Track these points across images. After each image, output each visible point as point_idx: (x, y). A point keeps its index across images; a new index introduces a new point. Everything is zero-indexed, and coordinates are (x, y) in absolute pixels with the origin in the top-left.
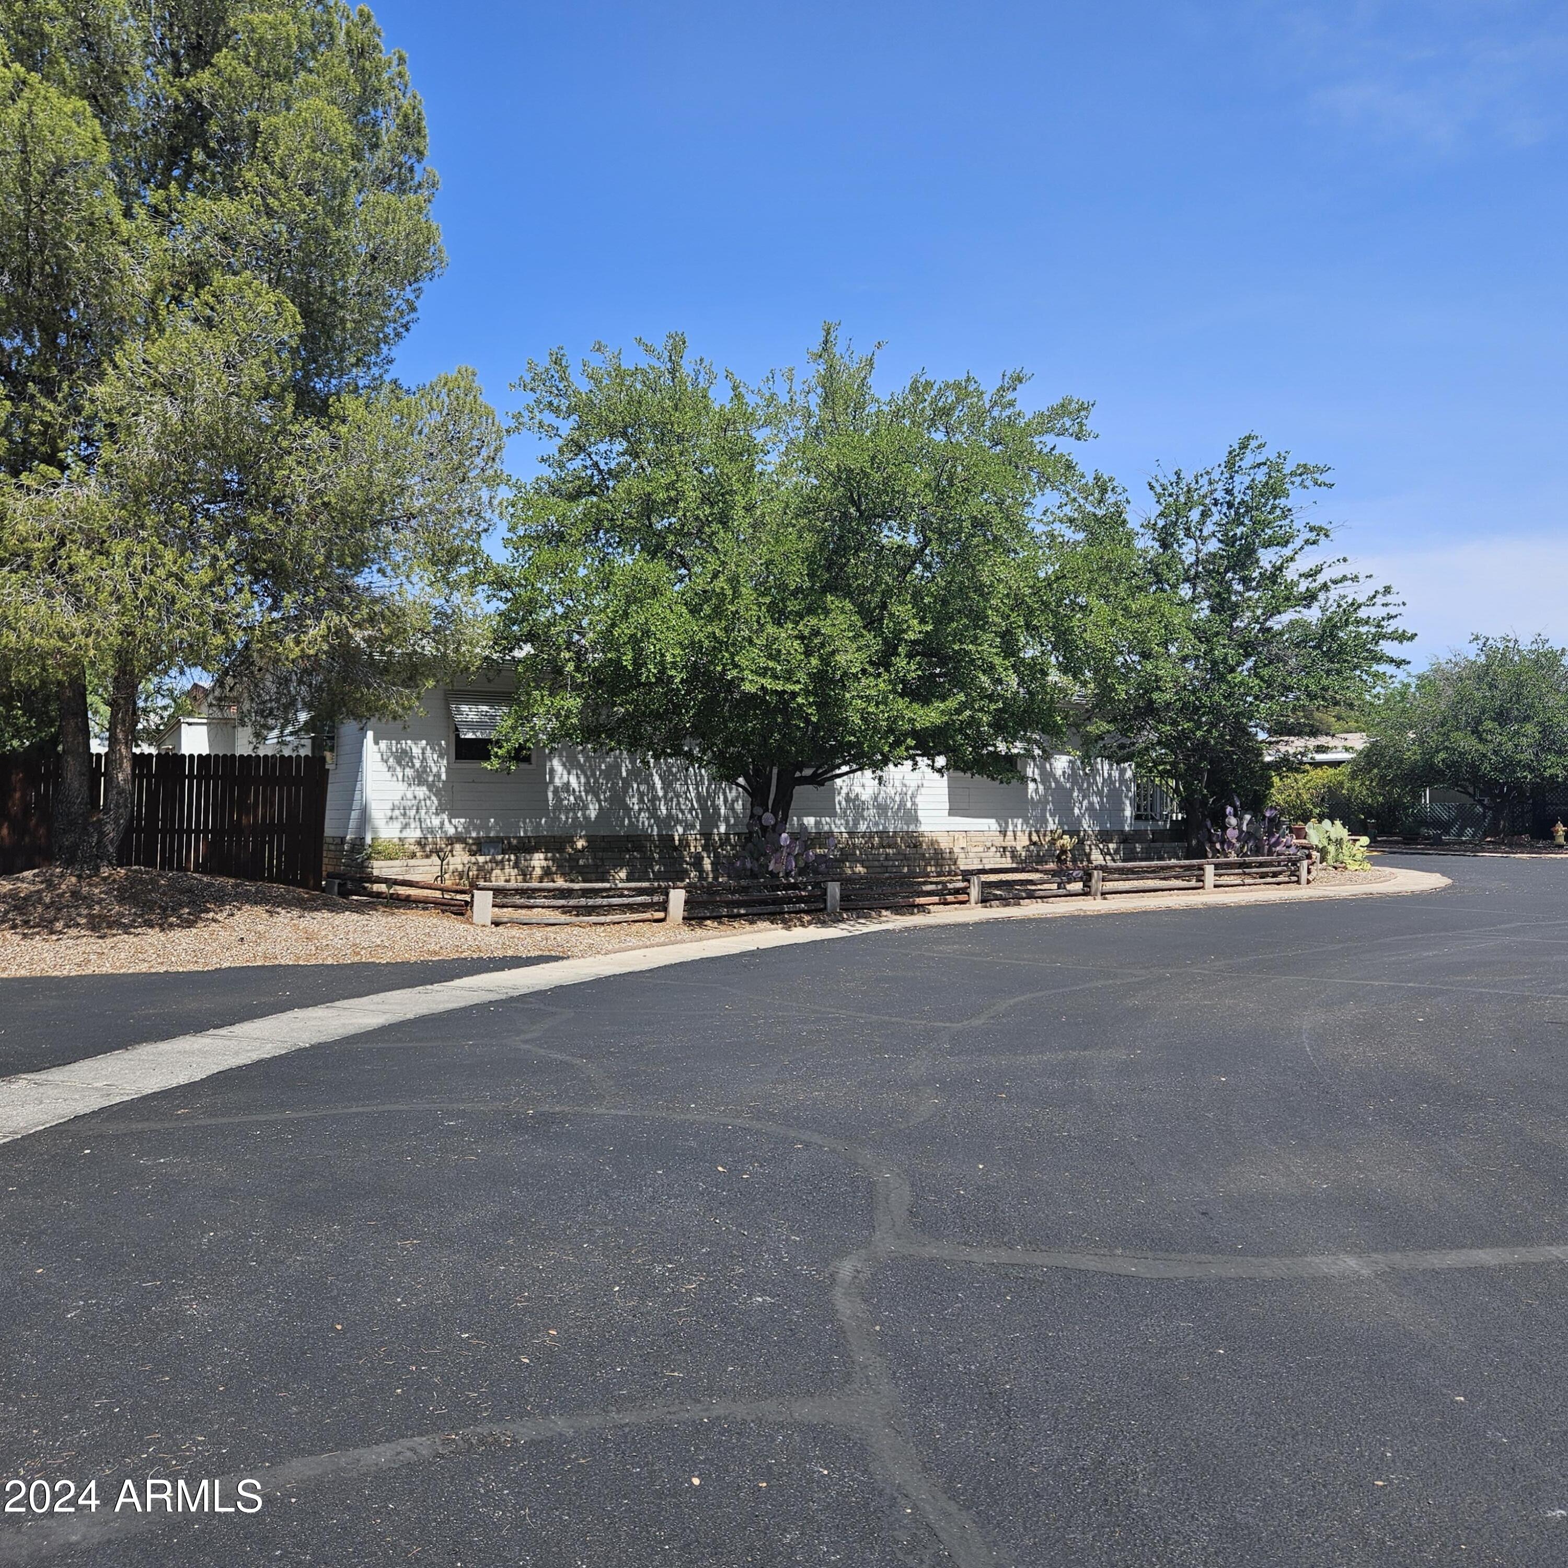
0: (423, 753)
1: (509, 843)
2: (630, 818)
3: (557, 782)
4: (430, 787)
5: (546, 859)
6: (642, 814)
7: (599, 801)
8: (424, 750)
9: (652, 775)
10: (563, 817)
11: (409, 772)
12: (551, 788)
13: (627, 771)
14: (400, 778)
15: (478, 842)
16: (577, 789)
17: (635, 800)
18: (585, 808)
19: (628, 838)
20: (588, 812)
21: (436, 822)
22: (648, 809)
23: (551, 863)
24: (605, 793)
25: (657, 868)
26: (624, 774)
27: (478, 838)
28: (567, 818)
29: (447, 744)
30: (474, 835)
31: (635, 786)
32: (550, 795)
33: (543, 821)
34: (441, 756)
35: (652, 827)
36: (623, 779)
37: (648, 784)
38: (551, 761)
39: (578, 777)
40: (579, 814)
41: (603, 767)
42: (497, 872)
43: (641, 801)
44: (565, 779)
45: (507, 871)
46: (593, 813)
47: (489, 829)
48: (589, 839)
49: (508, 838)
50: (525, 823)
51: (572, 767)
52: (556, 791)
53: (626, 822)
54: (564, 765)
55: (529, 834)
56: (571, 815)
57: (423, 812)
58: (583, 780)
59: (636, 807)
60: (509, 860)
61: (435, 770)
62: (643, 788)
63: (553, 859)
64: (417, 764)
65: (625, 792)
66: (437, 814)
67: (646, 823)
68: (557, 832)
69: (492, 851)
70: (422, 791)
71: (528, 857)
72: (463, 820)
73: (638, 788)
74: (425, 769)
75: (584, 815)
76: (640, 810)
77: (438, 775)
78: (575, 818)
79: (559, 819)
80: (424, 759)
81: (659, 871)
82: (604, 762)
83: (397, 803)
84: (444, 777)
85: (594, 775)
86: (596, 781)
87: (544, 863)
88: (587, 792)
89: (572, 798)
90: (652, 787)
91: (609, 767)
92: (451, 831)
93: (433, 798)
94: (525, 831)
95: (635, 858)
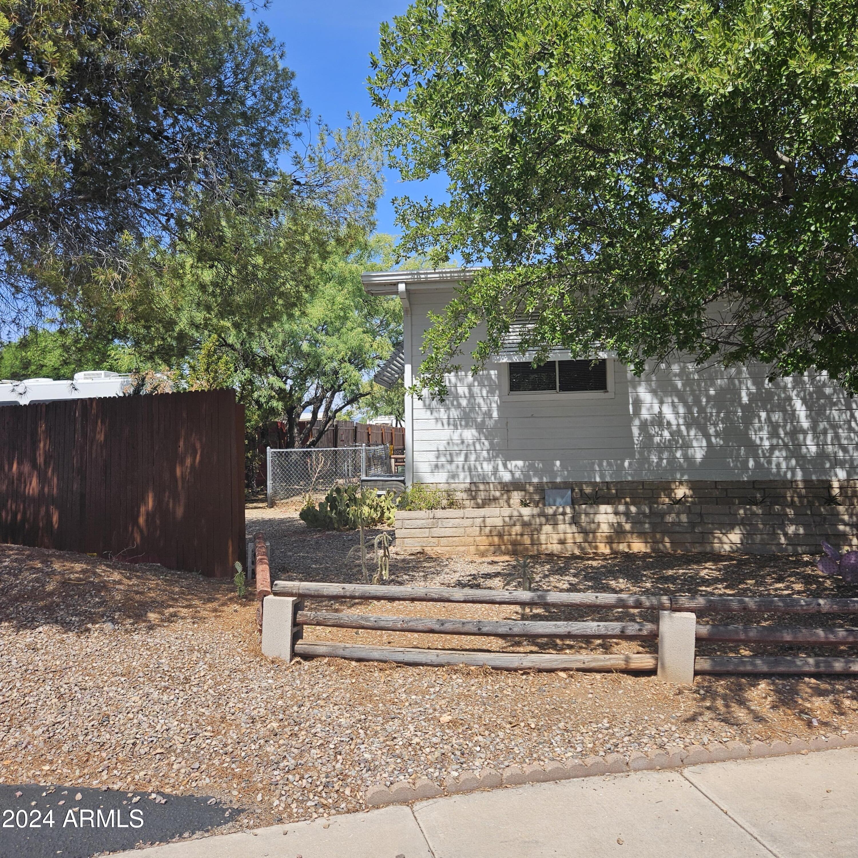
0: (470, 390)
1: (581, 490)
2: (756, 457)
3: (645, 414)
4: (480, 427)
5: (616, 513)
6: (777, 453)
7: (707, 436)
8: (470, 387)
9: (789, 399)
10: (654, 459)
11: (454, 413)
12: (637, 422)
13: (749, 394)
14: (445, 422)
15: (540, 489)
16: (674, 422)
17: (764, 434)
18: (687, 446)
19: (753, 484)
20: (690, 451)
21: (488, 467)
22: (786, 445)
23: (623, 519)
24: (715, 425)
25: (791, 529)
26: (745, 399)
27: (541, 483)
28: (661, 459)
29: (499, 376)
30: (535, 480)
31: (763, 415)
32: (636, 431)
33: (626, 464)
34: (491, 392)
35: (793, 471)
36: (744, 408)
37: (784, 411)
38: (635, 387)
39: (674, 406)
40: (679, 454)
41: (712, 392)
42: (547, 528)
43: (774, 434)
44: (656, 409)
45: (561, 527)
46: (699, 454)
47: (553, 473)
48: (693, 485)
49: (580, 484)
50: (600, 465)
51: (666, 393)
52: (644, 426)
53: (751, 463)
54: (654, 392)
55: (608, 479)
56: (665, 455)
57: (473, 457)
58: (681, 410)
59: (766, 443)
60: (564, 514)
61: (484, 408)
62: (777, 417)
63: (627, 514)
64: (464, 402)
65: (748, 421)
66: (489, 460)
67: (784, 466)
68: (646, 476)
69: (559, 500)
70: (470, 434)
71: (592, 511)
72: (520, 463)
73: (769, 418)
74: (473, 406)
75: (685, 456)
76: (773, 448)
77: (488, 414)
78: (672, 460)
79: (647, 460)
80: (472, 396)
81: (796, 535)
82: (713, 384)
83: (441, 448)
84: (495, 414)
85: (697, 402)
86: (702, 410)
87: (612, 519)
88: (688, 427)
89: (666, 434)
90: (793, 416)
91: (721, 391)
92: (507, 477)
93: (483, 440)
94: (602, 476)
95: (754, 514)
